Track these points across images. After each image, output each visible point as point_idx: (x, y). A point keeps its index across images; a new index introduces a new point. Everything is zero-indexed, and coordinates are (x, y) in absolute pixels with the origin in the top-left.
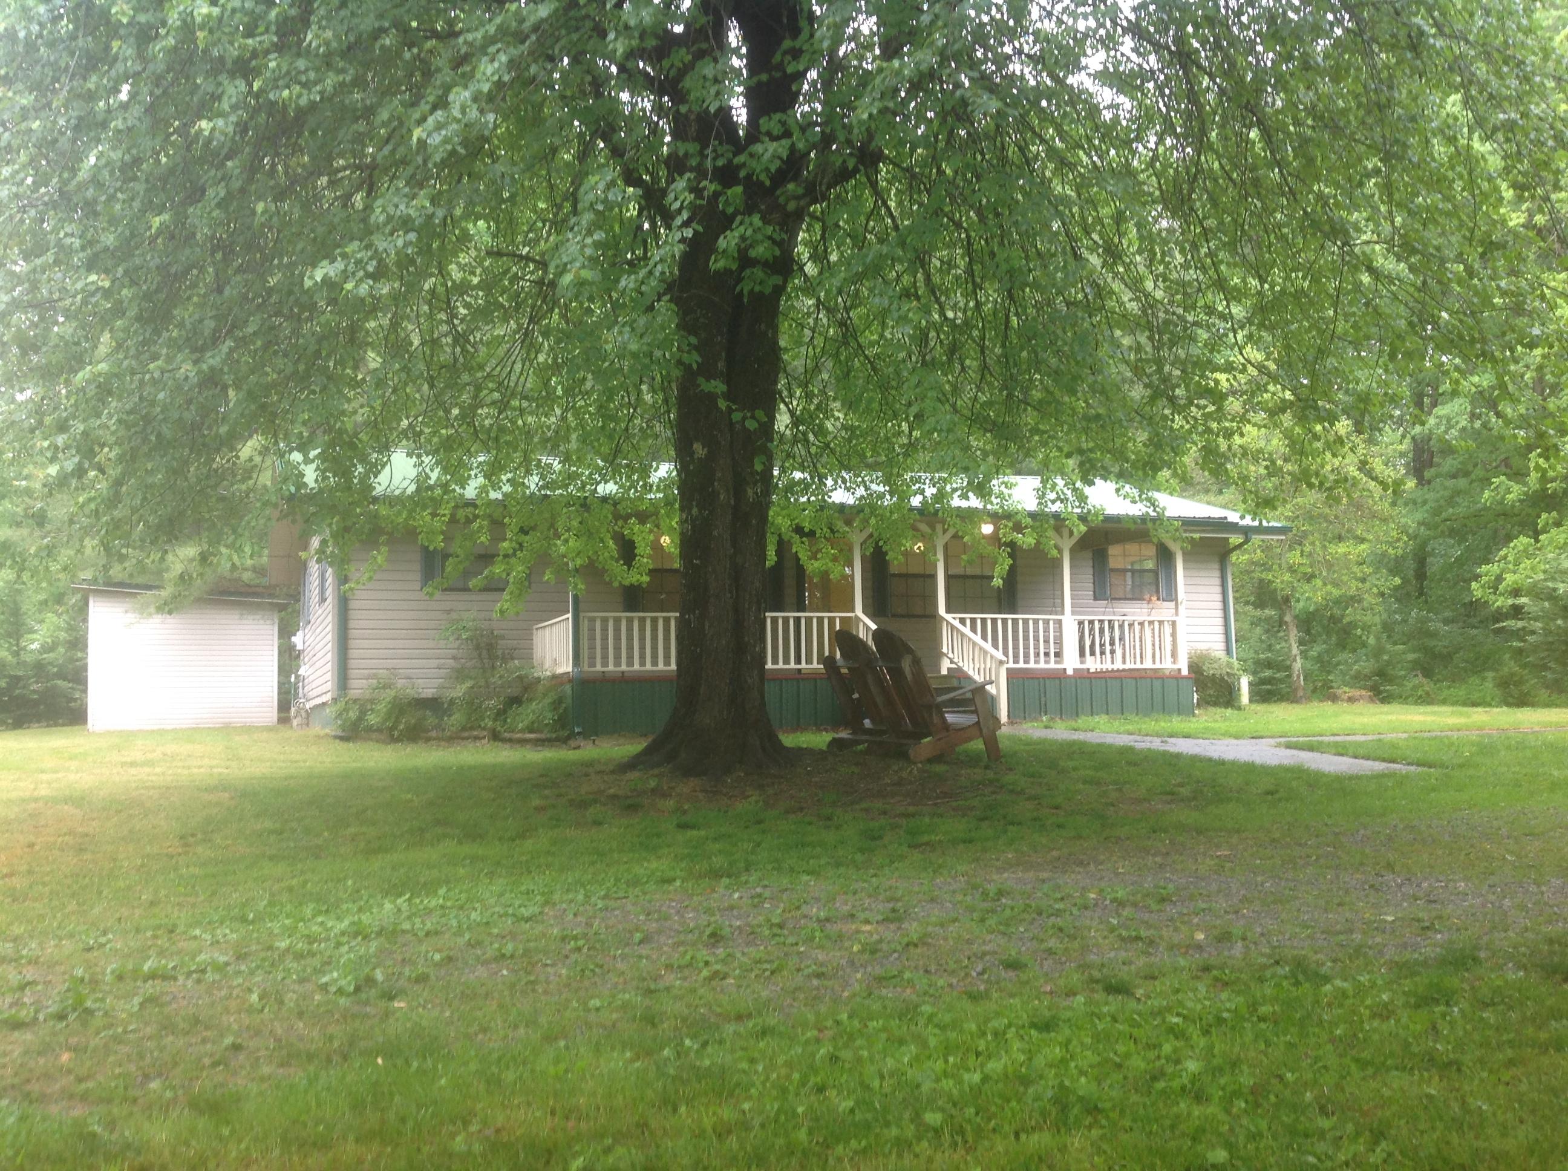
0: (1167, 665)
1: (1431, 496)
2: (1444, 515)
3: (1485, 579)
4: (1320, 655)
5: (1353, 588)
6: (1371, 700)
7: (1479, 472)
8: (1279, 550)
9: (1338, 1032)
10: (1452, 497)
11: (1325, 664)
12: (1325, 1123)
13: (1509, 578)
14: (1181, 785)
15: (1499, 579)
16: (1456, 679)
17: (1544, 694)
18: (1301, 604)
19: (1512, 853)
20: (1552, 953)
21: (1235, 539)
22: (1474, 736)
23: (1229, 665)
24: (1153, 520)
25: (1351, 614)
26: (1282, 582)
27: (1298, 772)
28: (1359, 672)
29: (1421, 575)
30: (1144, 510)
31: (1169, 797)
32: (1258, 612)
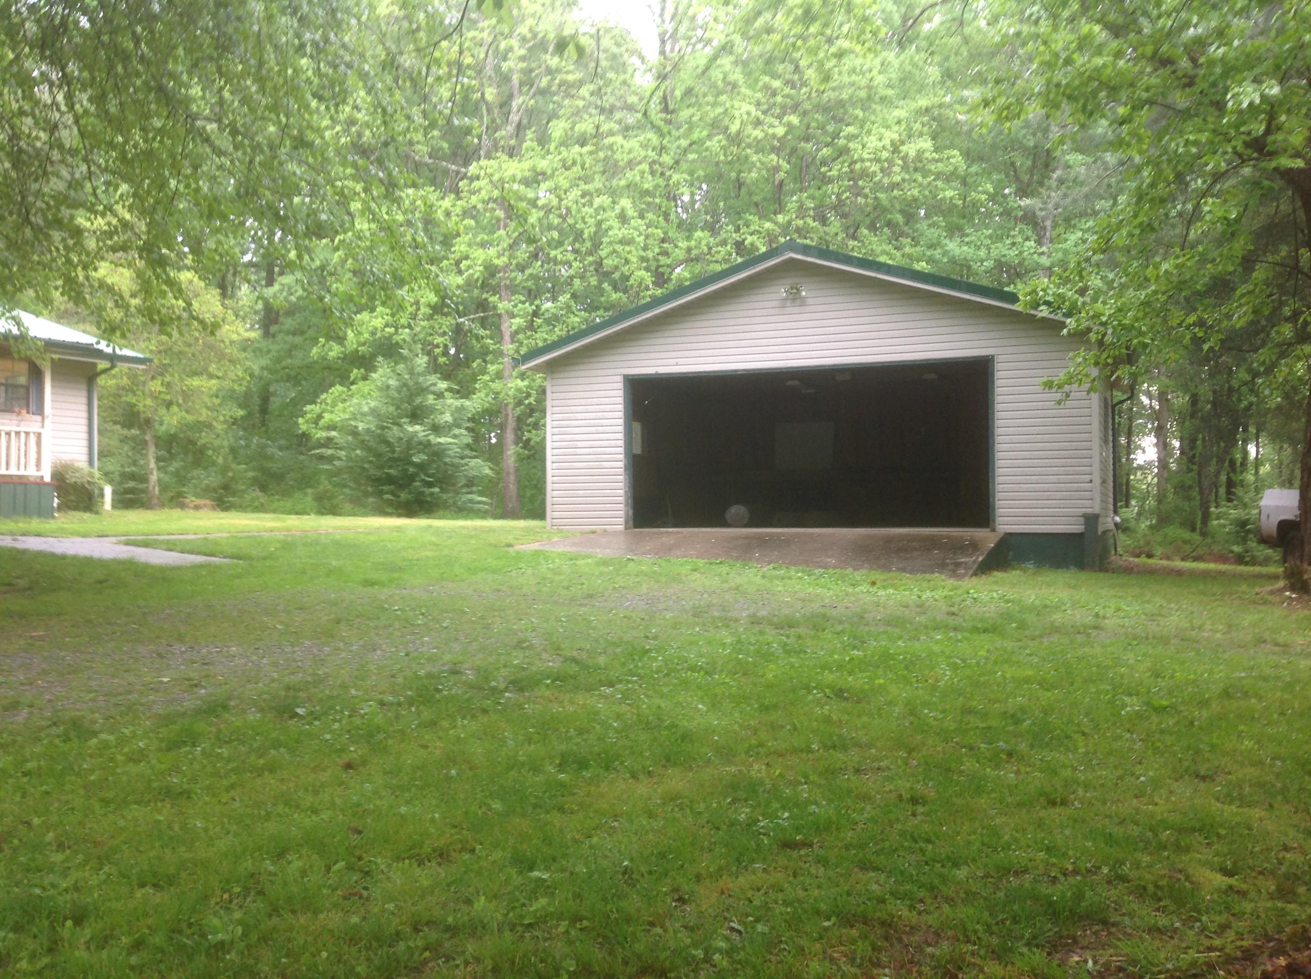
0: (31, 472)
1: (273, 348)
2: (284, 363)
3: (309, 416)
4: (177, 471)
5: (204, 415)
6: (213, 508)
7: (311, 333)
8: (143, 379)
9: (92, 778)
10: (290, 350)
11: (181, 478)
12: (58, 858)
13: (327, 416)
14: (19, 577)
15: (320, 417)
16: (286, 493)
17: (348, 506)
18: (163, 428)
19: (281, 623)
20: (287, 697)
21: (102, 365)
22: (280, 536)
23: (91, 475)
24: (16, 338)
25: (205, 438)
26: (144, 406)
27: (129, 565)
28: (208, 486)
29: (264, 410)
30: (7, 327)
31: (8, 588)
32: (125, 432)
